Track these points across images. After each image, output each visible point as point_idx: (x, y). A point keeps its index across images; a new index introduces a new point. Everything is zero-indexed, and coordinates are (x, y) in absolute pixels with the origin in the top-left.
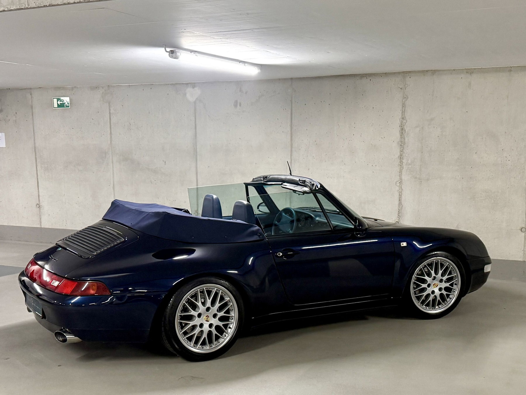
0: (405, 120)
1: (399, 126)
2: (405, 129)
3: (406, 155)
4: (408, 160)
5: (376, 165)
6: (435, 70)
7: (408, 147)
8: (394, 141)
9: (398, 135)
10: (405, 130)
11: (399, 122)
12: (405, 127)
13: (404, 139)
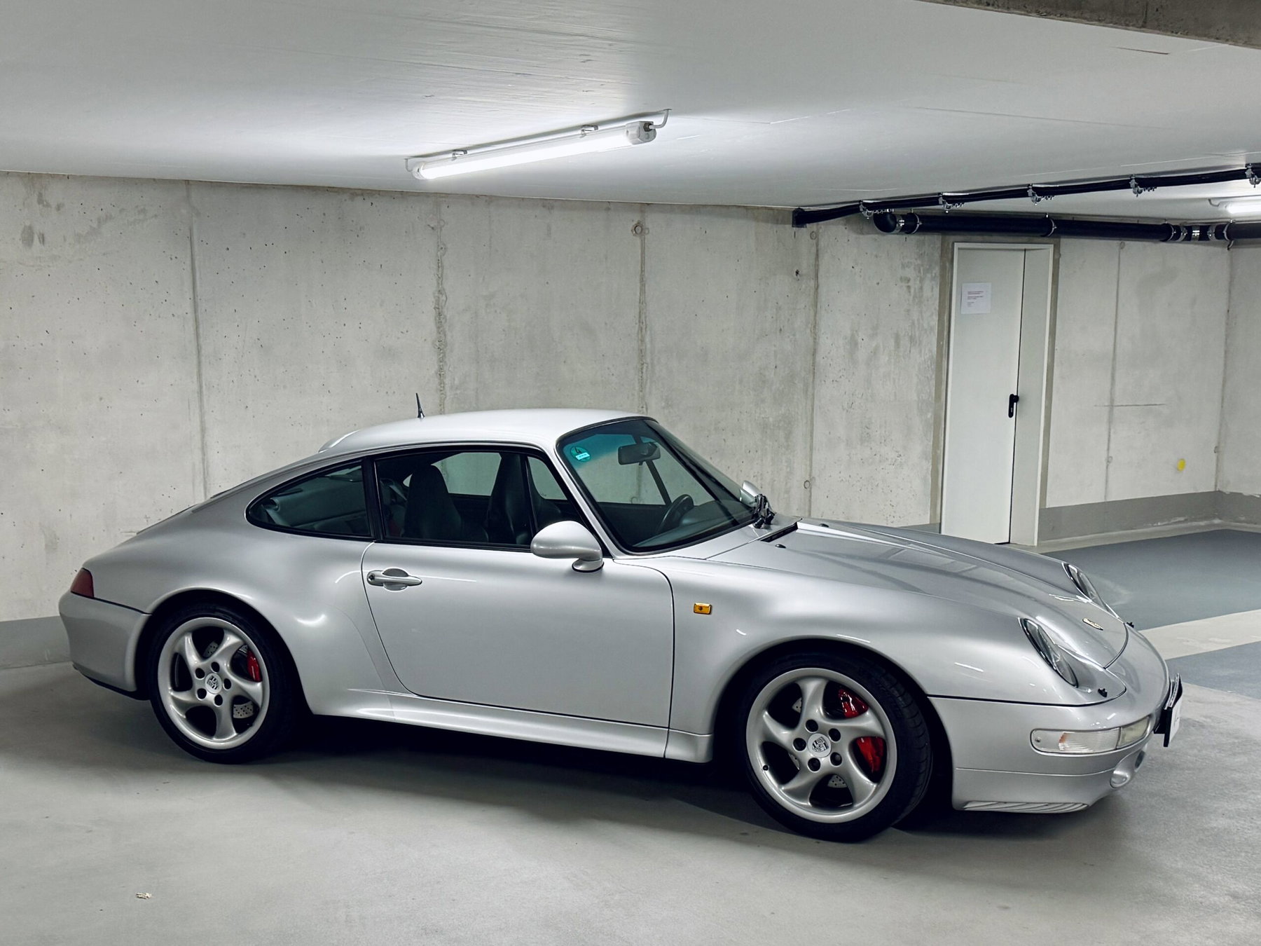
0: (444, 296)
1: (435, 308)
2: (446, 314)
3: (450, 369)
4: (454, 379)
5: (394, 392)
6: (491, 197)
7: (452, 351)
8: (425, 340)
9: (431, 325)
10: (445, 317)
11: (433, 300)
12: (445, 310)
13: (445, 335)
